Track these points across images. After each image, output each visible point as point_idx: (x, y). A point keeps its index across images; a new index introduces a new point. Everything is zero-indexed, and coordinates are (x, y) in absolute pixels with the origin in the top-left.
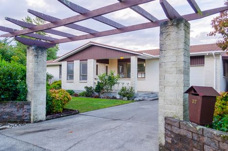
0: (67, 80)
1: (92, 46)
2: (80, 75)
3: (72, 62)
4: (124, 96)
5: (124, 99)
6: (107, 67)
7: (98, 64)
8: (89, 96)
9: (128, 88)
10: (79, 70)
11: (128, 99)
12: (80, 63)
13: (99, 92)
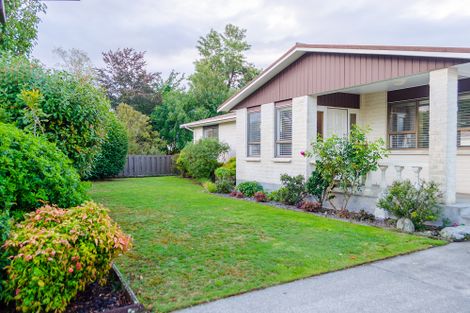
0: (248, 156)
1: (307, 55)
2: (276, 143)
3: (256, 109)
4: (400, 214)
5: (399, 225)
6: (353, 117)
7: (323, 108)
8: (292, 204)
9: (417, 187)
10: (272, 130)
11: (417, 229)
12: (276, 110)
13: (318, 194)
